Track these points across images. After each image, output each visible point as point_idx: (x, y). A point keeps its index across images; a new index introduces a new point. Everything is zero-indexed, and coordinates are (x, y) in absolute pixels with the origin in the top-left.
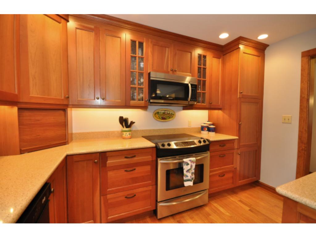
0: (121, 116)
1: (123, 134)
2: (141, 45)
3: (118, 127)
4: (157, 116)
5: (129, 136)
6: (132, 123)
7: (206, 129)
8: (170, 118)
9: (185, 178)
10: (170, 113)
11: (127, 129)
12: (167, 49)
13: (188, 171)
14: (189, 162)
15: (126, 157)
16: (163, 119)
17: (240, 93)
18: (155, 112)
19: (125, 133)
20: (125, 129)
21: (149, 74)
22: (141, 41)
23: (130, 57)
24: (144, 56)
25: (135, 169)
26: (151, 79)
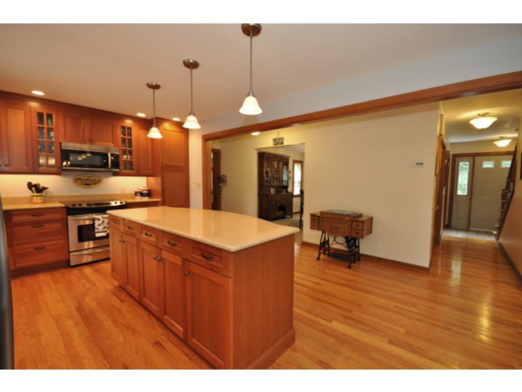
0: (30, 181)
1: (33, 199)
2: (50, 116)
3: (28, 193)
4: (79, 181)
5: (40, 201)
6: (45, 189)
7: (139, 194)
8: (96, 184)
9: (96, 231)
10: (96, 179)
11: (38, 194)
12: (82, 121)
13: (99, 225)
14: (101, 219)
15: (33, 215)
16: (87, 185)
17: (162, 163)
18: (76, 178)
19: (35, 198)
20: (35, 194)
21: (61, 143)
22: (49, 112)
23: (37, 128)
24: (53, 127)
25: (43, 226)
26: (63, 148)
